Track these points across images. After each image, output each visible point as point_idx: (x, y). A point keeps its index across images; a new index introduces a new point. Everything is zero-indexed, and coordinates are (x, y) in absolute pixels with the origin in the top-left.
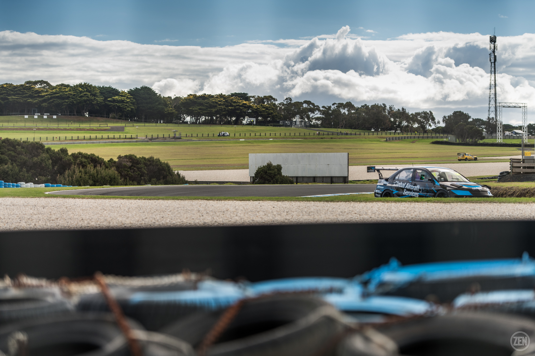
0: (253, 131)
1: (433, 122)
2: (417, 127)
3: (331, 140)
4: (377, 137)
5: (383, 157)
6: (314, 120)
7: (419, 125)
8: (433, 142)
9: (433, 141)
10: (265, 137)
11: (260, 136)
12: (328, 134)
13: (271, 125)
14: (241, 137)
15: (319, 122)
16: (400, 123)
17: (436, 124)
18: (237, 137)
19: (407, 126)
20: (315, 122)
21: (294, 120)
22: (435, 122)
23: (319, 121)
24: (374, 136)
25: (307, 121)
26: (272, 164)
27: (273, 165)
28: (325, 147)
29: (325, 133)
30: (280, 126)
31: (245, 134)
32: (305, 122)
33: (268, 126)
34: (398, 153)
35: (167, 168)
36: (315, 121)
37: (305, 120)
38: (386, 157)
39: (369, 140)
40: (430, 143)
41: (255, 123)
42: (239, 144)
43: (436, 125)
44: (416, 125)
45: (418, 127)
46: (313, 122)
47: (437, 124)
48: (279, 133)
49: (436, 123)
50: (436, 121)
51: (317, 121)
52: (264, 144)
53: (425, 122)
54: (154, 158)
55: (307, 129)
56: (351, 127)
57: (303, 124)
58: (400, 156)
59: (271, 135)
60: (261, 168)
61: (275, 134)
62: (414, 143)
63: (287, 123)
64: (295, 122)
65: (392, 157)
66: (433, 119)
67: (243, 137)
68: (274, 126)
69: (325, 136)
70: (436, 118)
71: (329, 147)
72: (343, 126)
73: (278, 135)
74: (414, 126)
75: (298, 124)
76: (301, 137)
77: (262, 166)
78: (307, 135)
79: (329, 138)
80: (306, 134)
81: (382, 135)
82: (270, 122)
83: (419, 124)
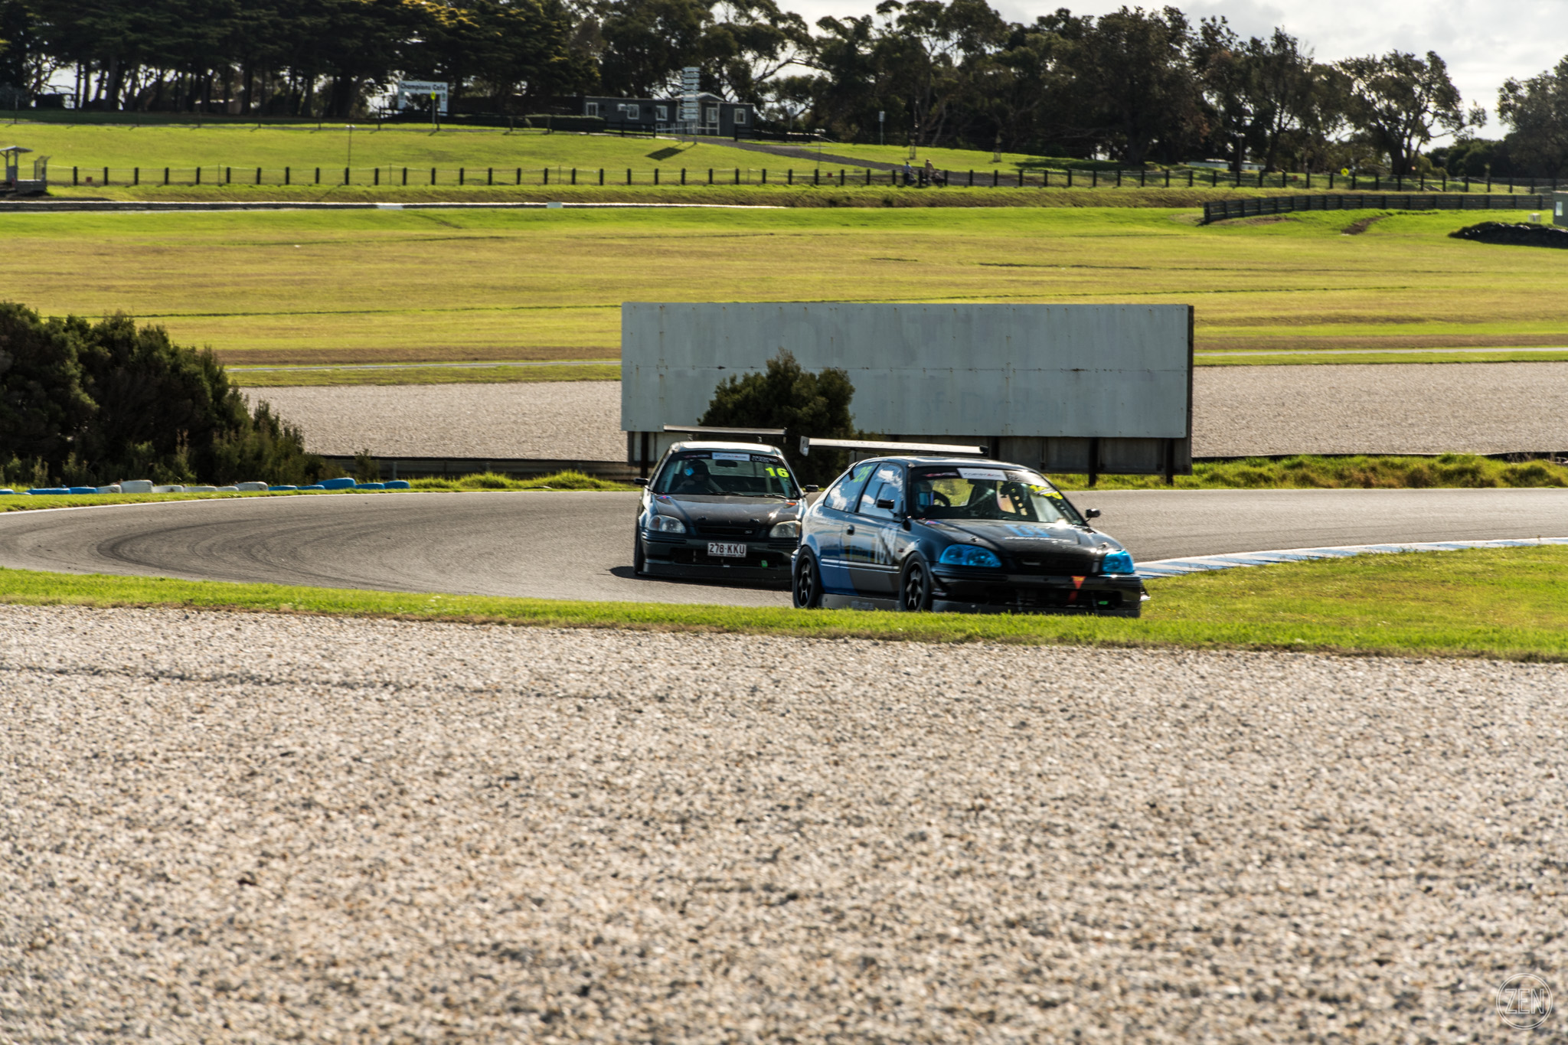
0: (442, 157)
1: (1444, 116)
2: (1346, 139)
3: (884, 210)
4: (1144, 196)
5: (1229, 315)
6: (769, 96)
7: (1359, 132)
8: (1465, 229)
9: (1469, 225)
10: (516, 188)
11: (490, 183)
12: (869, 180)
13: (537, 124)
14: (382, 188)
15: (801, 109)
16: (1264, 117)
17: (1462, 125)
18: (359, 189)
19: (1299, 137)
20: (776, 105)
21: (662, 94)
22: (1458, 117)
23: (801, 100)
24: (1124, 189)
25: (736, 99)
26: (798, 369)
27: (802, 371)
28: (875, 252)
29: (850, 170)
30: (591, 127)
31: (405, 171)
32: (727, 108)
33: (521, 125)
34: (1296, 294)
35: (207, 385)
36: (778, 101)
37: (724, 96)
38: (1243, 315)
39: (1108, 215)
40: (1453, 235)
41: (443, 107)
42: (386, 232)
43: (1463, 132)
44: (1343, 132)
45: (1357, 140)
46: (768, 105)
47: (1468, 128)
48: (596, 170)
49: (1465, 120)
50: (1465, 107)
51: (787, 104)
52: (526, 233)
53: (1404, 116)
54: (130, 324)
55: (743, 147)
56: (982, 138)
57: (714, 117)
58: (1323, 313)
59: (550, 176)
60: (735, 390)
61: (574, 172)
62: (1358, 237)
63: (623, 113)
64: (672, 104)
65: (1276, 314)
66: (1448, 97)
67: (394, 188)
68: (557, 126)
69: (849, 190)
70: (1462, 95)
71: (891, 253)
72: (934, 132)
73: (589, 179)
74: (1331, 138)
75: (694, 117)
76: (715, 189)
77: (739, 381)
78: (747, 183)
79: (873, 203)
80: (742, 177)
81: (1170, 189)
82: (527, 104)
83: (1357, 127)
